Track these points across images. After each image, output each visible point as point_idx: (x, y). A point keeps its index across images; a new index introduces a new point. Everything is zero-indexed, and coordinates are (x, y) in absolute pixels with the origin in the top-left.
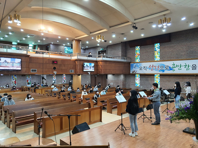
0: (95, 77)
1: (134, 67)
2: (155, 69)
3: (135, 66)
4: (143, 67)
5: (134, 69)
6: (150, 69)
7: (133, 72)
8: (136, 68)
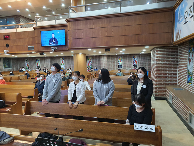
1: (178, 18)
4: (189, 11)
5: (178, 27)
7: (177, 37)
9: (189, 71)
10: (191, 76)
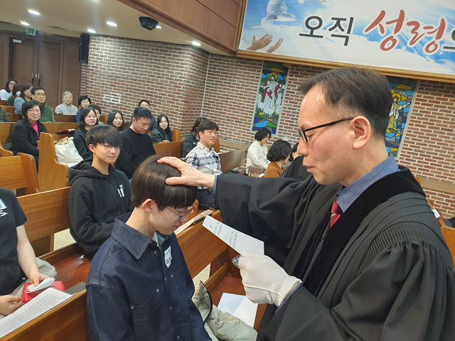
0: (12, 45)
1: (269, 11)
2: (413, 45)
3: (277, 7)
4: (328, 22)
5: (266, 27)
6: (373, 38)
7: (257, 45)
8: (280, 19)
9: (259, 110)
10: (271, 120)
